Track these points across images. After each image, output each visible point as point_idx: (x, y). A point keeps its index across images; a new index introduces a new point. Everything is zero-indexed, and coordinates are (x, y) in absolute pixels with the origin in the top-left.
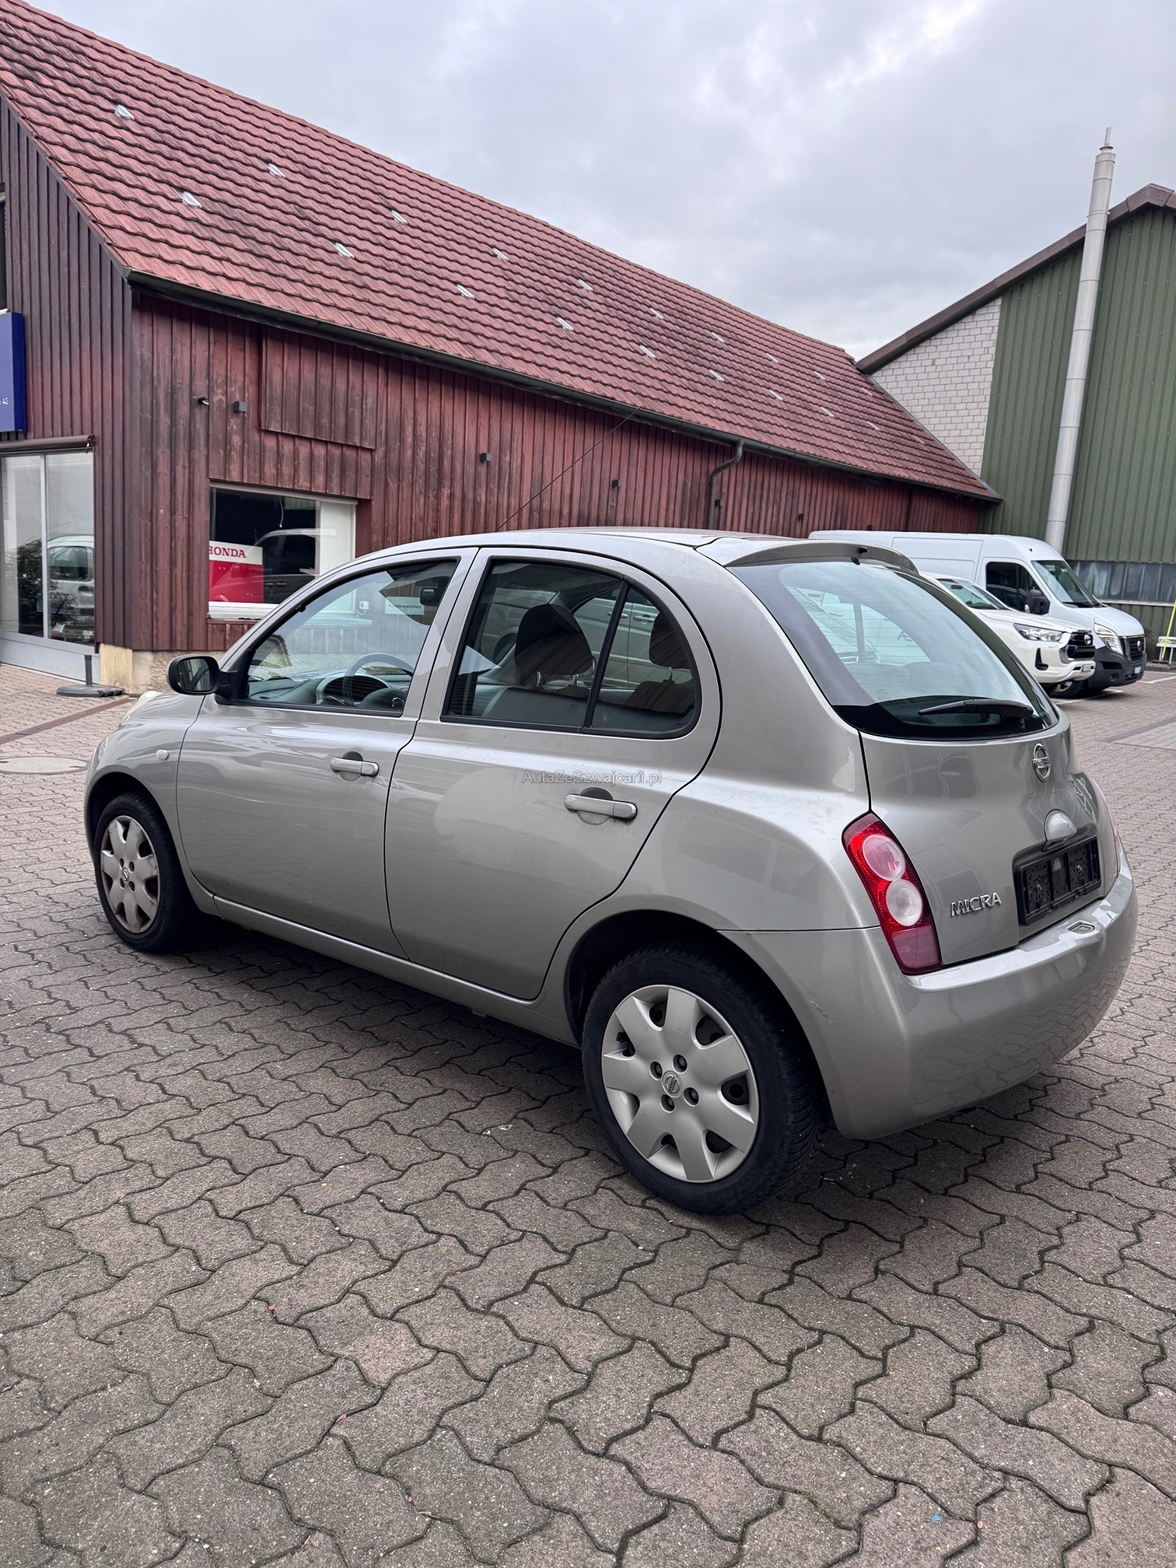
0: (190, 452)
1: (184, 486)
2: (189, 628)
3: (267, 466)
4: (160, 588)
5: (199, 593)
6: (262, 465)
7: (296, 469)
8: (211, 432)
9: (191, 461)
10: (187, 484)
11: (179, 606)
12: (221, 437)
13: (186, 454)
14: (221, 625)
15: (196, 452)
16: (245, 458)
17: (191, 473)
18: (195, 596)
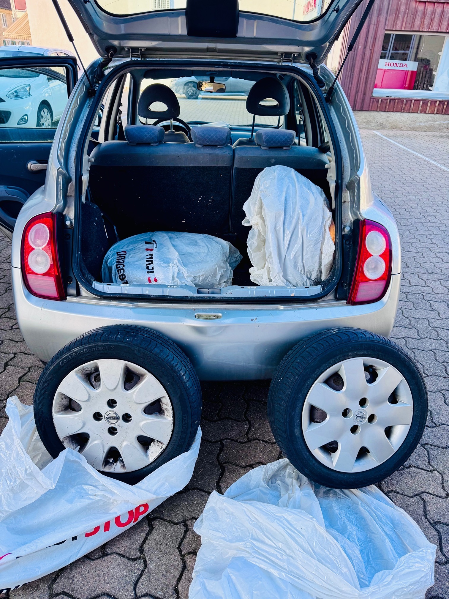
0: (378, 17)
1: (372, 34)
2: (363, 100)
3: (416, 20)
4: (353, 82)
5: (370, 84)
6: (414, 20)
7: (432, 20)
8: (390, 6)
9: (378, 22)
10: (374, 33)
11: (360, 91)
12: (395, 8)
13: (376, 18)
14: (377, 100)
15: (382, 16)
16: (405, 17)
17: (377, 28)
18: (368, 86)
